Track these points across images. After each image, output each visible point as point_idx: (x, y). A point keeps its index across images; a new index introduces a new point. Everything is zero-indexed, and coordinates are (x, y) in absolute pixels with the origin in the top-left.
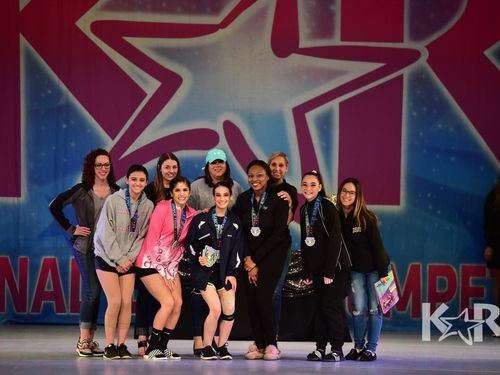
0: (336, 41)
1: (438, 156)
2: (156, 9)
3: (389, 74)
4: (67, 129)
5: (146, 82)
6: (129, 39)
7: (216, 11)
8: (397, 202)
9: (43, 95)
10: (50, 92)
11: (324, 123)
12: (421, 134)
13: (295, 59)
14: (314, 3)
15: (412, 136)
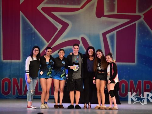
0: (115, 13)
1: (147, 48)
2: (61, 3)
3: (132, 23)
4: (34, 40)
5: (58, 25)
6: (53, 13)
7: (79, 4)
8: (134, 62)
9: (27, 29)
10: (29, 28)
11: (112, 38)
12: (142, 41)
13: (103, 18)
14: (109, 1)
15: (139, 42)
